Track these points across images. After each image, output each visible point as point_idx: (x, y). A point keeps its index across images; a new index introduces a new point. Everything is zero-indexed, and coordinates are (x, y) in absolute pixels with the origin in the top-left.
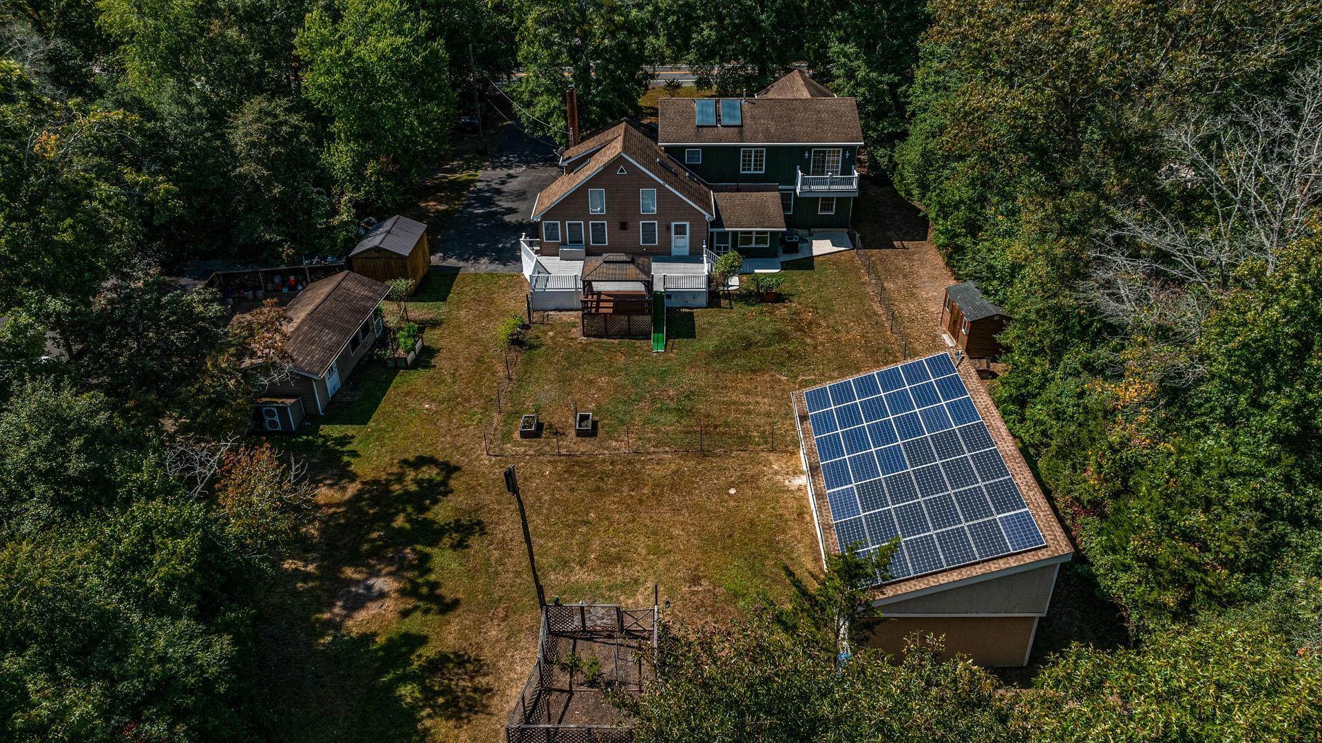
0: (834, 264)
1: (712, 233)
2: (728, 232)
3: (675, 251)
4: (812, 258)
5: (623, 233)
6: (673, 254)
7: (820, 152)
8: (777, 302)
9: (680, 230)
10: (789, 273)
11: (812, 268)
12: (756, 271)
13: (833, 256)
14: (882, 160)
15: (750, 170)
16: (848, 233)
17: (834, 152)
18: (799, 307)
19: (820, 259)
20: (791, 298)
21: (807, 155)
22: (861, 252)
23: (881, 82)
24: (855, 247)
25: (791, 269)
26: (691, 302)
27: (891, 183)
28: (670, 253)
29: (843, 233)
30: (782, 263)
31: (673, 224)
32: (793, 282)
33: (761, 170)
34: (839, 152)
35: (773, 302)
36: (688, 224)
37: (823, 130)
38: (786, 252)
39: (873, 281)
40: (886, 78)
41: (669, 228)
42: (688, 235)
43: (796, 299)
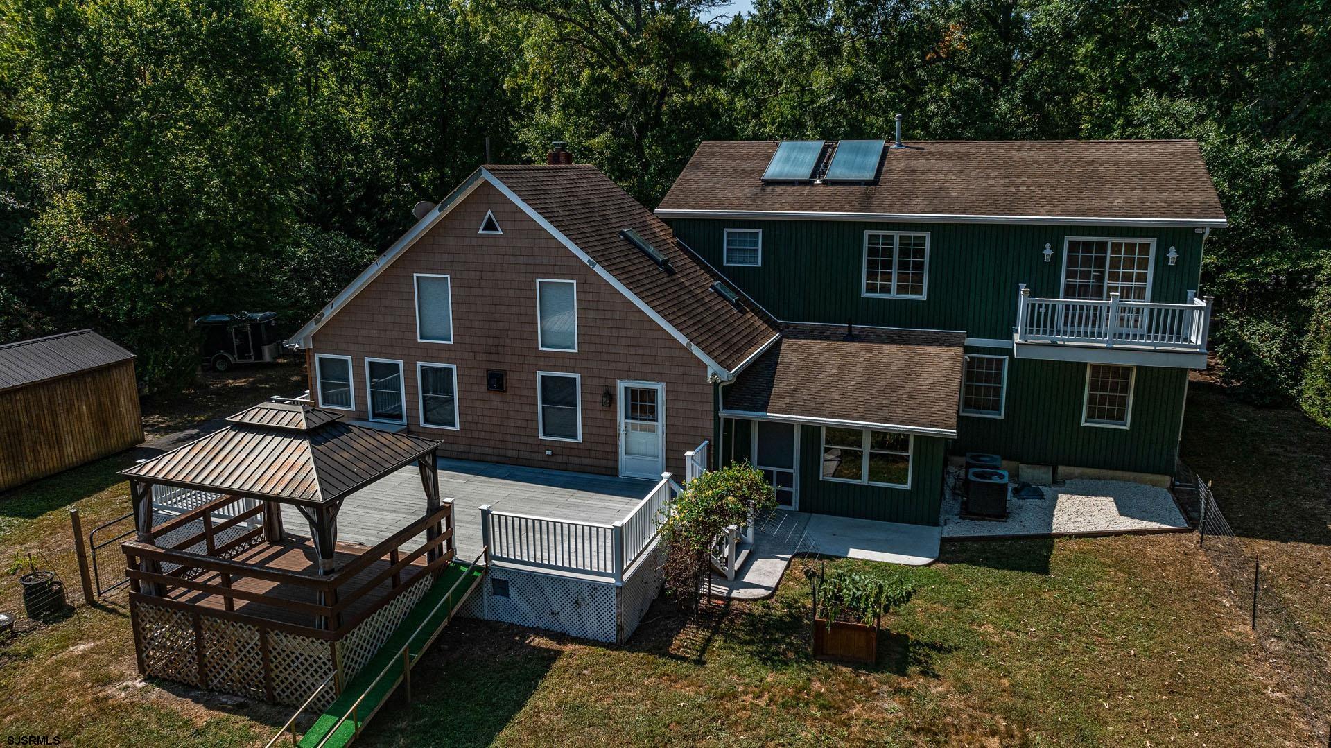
0: (1119, 564)
1: (728, 421)
2: (789, 426)
3: (627, 465)
4: (1048, 539)
5: (496, 400)
6: (623, 473)
7: (1088, 246)
8: (876, 666)
9: (641, 405)
10: (960, 572)
11: (1042, 568)
12: (854, 553)
13: (1119, 542)
14: (1265, 347)
15: (887, 290)
16: (1172, 489)
17: (1131, 248)
18: (955, 702)
19: (1074, 545)
20: (937, 662)
21: (1048, 252)
22: (1219, 542)
23: (1257, 163)
24: (1193, 524)
25: (972, 561)
26: (569, 620)
27: (1291, 403)
28: (613, 471)
29: (1159, 488)
30: (945, 541)
31: (621, 385)
32: (963, 603)
33: (917, 290)
34: (1145, 248)
35: (857, 665)
36: (660, 388)
37: (1098, 194)
38: (967, 513)
39: (1275, 645)
40: (1271, 148)
41: (610, 397)
42: (660, 424)
43: (949, 665)
